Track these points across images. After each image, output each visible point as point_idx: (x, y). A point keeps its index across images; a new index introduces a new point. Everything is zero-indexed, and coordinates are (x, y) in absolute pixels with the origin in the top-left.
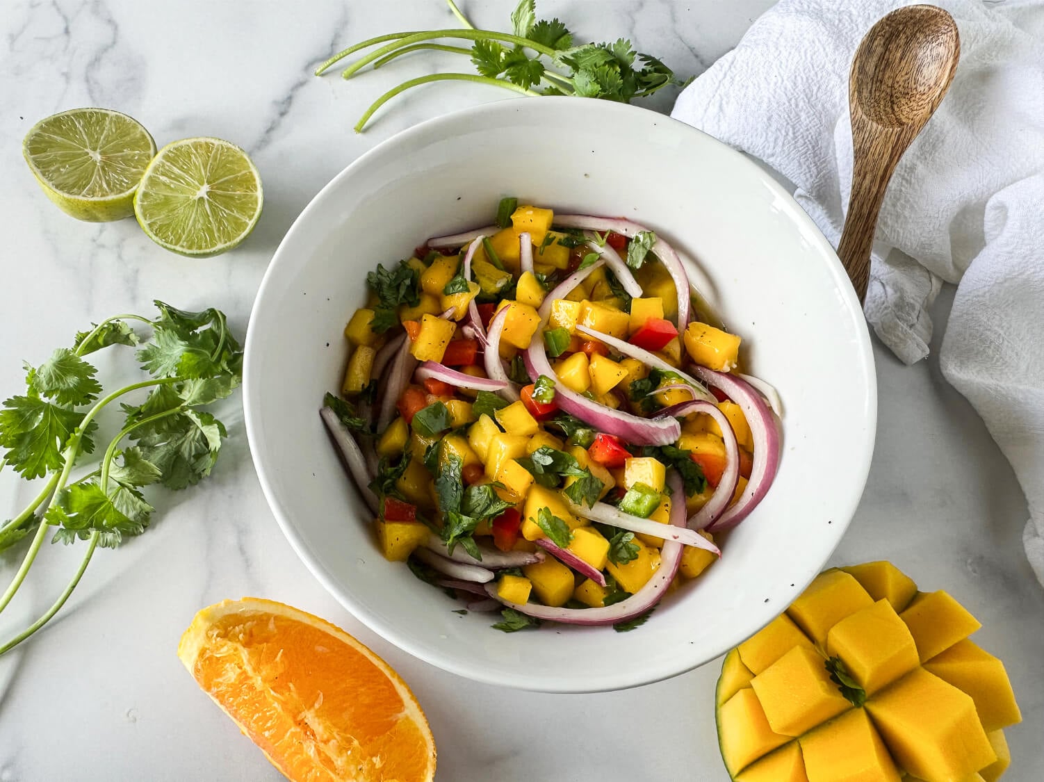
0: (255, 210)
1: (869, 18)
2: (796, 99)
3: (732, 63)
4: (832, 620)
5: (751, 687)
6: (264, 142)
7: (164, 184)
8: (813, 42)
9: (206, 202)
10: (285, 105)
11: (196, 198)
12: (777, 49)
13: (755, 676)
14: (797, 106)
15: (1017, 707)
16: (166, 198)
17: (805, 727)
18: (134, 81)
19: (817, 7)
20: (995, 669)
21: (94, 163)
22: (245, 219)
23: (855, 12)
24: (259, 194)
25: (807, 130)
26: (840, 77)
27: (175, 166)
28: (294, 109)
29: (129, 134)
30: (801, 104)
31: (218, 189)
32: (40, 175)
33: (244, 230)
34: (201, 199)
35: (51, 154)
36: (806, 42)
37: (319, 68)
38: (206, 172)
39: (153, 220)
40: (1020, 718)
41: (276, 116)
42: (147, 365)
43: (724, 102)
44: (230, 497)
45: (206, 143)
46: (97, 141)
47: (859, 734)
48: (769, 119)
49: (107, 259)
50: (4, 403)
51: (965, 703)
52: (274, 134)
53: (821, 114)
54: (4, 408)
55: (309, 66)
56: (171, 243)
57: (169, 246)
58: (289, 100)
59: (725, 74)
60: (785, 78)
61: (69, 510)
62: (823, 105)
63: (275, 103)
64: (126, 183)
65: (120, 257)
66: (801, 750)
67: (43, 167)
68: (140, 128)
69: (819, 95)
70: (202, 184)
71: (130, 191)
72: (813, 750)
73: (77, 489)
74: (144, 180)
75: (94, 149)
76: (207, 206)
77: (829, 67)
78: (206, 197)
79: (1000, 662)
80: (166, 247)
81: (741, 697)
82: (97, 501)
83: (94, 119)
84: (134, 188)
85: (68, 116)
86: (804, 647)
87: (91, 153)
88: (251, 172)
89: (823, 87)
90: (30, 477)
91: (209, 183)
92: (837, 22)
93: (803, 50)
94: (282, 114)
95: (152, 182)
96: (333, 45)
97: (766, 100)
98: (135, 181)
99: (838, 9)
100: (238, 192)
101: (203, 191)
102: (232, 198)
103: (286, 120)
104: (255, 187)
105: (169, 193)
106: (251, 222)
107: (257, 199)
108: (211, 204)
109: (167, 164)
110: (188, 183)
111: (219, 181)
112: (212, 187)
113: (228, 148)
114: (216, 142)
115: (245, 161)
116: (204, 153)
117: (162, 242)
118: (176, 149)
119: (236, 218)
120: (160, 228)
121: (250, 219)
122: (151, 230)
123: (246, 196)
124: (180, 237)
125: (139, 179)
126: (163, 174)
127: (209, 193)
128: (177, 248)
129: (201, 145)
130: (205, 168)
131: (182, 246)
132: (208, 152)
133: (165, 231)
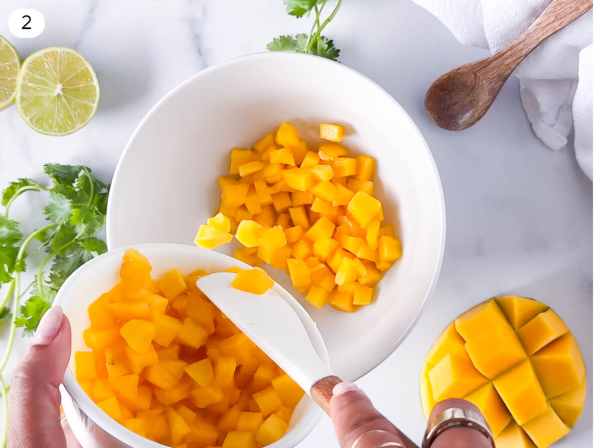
0: (95, 96)
7: (33, 88)
9: (62, 96)
11: (55, 95)
16: (37, 98)
22: (90, 104)
24: (95, 82)
27: (36, 74)
31: (67, 85)
33: (91, 112)
34: (59, 95)
38: (57, 74)
39: (32, 116)
42: (49, 216)
45: (52, 52)
56: (47, 131)
57: (46, 132)
61: (26, 316)
64: (7, 91)
68: (5, 42)
70: (56, 84)
71: (12, 97)
74: (18, 88)
76: (63, 99)
78: (61, 93)
80: (45, 134)
82: (41, 306)
84: (14, 94)
88: (87, 68)
91: (61, 82)
95: (24, 88)
98: (12, 89)
100: (82, 85)
101: (58, 89)
102: (78, 89)
104: (92, 78)
105: (37, 94)
106: (95, 106)
107: (95, 88)
108: (66, 97)
109: (30, 73)
110: (47, 84)
111: (68, 79)
112: (64, 85)
113: (67, 53)
114: (59, 50)
115: (81, 60)
116: (53, 60)
117: (41, 130)
118: (33, 61)
119: (84, 104)
120: (37, 122)
121: (93, 103)
122: (33, 124)
123: (87, 86)
124: (52, 125)
125: (15, 87)
126: (30, 81)
127: (63, 90)
128: (52, 133)
129: (49, 54)
130: (56, 71)
131: (55, 132)
132: (55, 59)
133: (41, 123)
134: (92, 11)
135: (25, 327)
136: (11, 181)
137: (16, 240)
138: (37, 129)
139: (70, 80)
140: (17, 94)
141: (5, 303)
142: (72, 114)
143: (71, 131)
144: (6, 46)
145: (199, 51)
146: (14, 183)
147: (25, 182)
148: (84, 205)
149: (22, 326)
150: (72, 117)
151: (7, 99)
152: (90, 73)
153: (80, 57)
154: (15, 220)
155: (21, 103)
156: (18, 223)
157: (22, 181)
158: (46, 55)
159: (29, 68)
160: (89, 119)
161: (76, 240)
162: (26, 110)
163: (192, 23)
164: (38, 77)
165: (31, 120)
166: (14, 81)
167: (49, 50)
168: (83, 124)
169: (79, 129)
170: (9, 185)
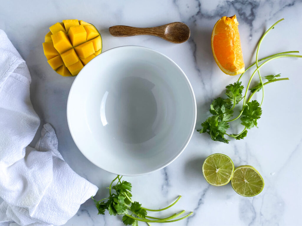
0: (204, 166)
1: (46, 208)
2: (66, 187)
3: (81, 200)
4: (77, 63)
5: (95, 52)
6: (205, 191)
7: (227, 173)
8: (61, 202)
10: (200, 202)
11: (219, 169)
12: (70, 201)
13: (94, 54)
14: (66, 185)
15: (43, 46)
16: (226, 169)
17: (86, 43)
18: (243, 212)
19: (59, 213)
20: (46, 53)
21: (246, 179)
22: (206, 163)
23: (50, 210)
24: (203, 170)
25: (65, 179)
26: (55, 192)
28: (198, 201)
29: (239, 188)
30: (65, 186)
32: (258, 174)
33: (207, 160)
34: (218, 169)
35: (257, 181)
36: (63, 202)
37: (191, 214)
39: (229, 163)
40: (43, 44)
41: (202, 199)
43: (84, 189)
44: (207, 96)
46: (246, 186)
47: (75, 41)
48: (74, 183)
49: (243, 158)
50: (260, 117)
51: (56, 46)
52: (202, 193)
53: (61, 183)
54: (260, 116)
55: (194, 215)
56: (224, 156)
58: (199, 205)
59: (83, 197)
60: (68, 194)
61: (240, 90)
62: (60, 185)
63: (203, 203)
64: (237, 173)
65: (240, 158)
66: (87, 39)
67: (258, 177)
68: (236, 190)
69: (60, 188)
70: (218, 173)
71: (236, 170)
72: (84, 39)
73: (238, 94)
75: (247, 183)
76: (216, 167)
77: (58, 195)
78: (217, 169)
79: (45, 54)
80: (225, 155)
81: (98, 49)
82: (235, 92)
83: (248, 193)
84: (235, 171)
85: (255, 194)
86: (84, 58)
87: (247, 182)
88: (206, 176)
89: (59, 190)
90: (255, 101)
92: (55, 207)
93: (64, 200)
94: (201, 200)
95: (230, 173)
96: (188, 222)
97: (74, 188)
99: (53, 212)
100: (209, 171)
101: (217, 171)
102: (210, 169)
103: (199, 198)
104: (204, 173)
105: (226, 170)
106: (205, 162)
107: (204, 169)
108: (215, 167)
109: (227, 178)
110: (221, 173)
111: (213, 174)
112: (215, 172)
113: (212, 183)
114: (215, 185)
115: (208, 180)
116: (218, 182)
117: (226, 157)
118: (225, 182)
119: (209, 164)
120: (227, 160)
121: (205, 163)
122: (229, 160)
123: (207, 170)
124: (222, 158)
125: (234, 174)
126: (228, 175)
127: (216, 170)
128: (222, 155)
129: (219, 184)
130: (217, 177)
131: (221, 156)
132: (217, 182)
133: (226, 160)
134: (204, 195)
135: (240, 86)
136: (242, 139)
137: (244, 117)
138: (228, 158)
139: (212, 173)
140: (233, 172)
141: (252, 94)
142: (214, 161)
143: (215, 155)
144: (236, 189)
145: (166, 174)
146: (242, 138)
147: (238, 138)
148: (214, 127)
149: (241, 86)
150: (214, 160)
151: (238, 170)
152: (205, 174)
153: (207, 181)
154: (242, 125)
155: (232, 168)
156: (241, 124)
157: (239, 139)
158: (220, 184)
159: (227, 180)
160: (208, 158)
161: (219, 115)
162: (231, 165)
163: (168, 184)
164: (225, 177)
165: (230, 161)
166: (234, 176)
167: (219, 185)
168: (210, 156)
169: (212, 155)
170: (244, 138)
